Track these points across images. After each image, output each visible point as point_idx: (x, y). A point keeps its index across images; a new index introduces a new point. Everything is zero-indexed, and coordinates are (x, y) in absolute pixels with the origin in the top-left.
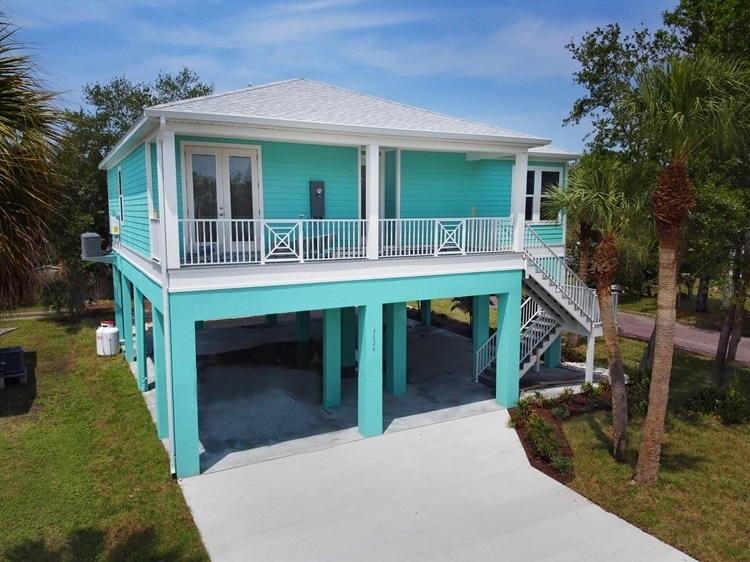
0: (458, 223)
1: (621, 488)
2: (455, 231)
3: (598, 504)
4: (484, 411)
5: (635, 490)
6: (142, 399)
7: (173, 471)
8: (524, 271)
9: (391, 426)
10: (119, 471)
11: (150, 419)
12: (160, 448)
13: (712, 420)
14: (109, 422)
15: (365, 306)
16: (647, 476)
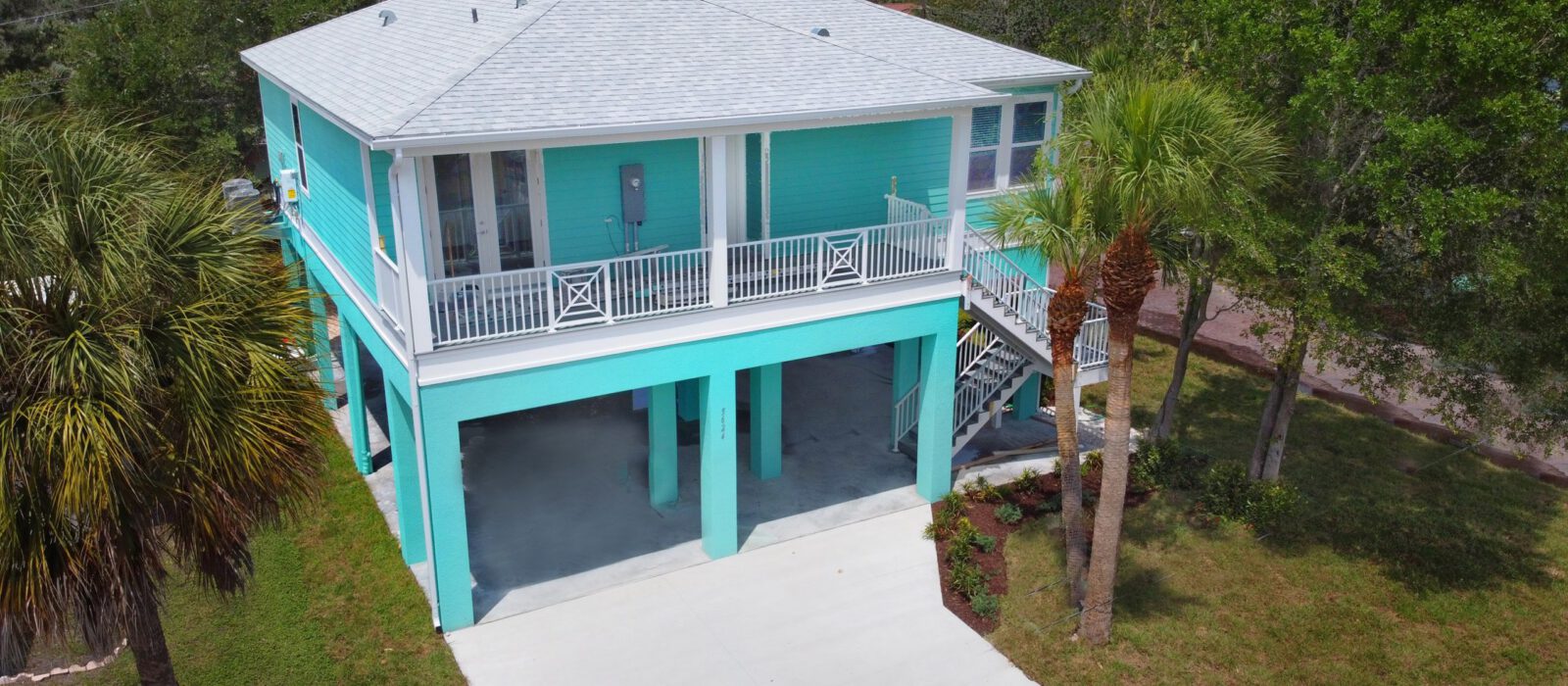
0: (855, 236)
1: (1057, 646)
2: (849, 249)
3: (1020, 668)
4: (896, 507)
5: (1072, 650)
6: (366, 489)
7: (437, 624)
8: (962, 299)
9: (751, 539)
10: (357, 621)
11: (385, 528)
12: (410, 581)
13: (1238, 530)
14: (324, 535)
15: (706, 379)
16: (1093, 631)
